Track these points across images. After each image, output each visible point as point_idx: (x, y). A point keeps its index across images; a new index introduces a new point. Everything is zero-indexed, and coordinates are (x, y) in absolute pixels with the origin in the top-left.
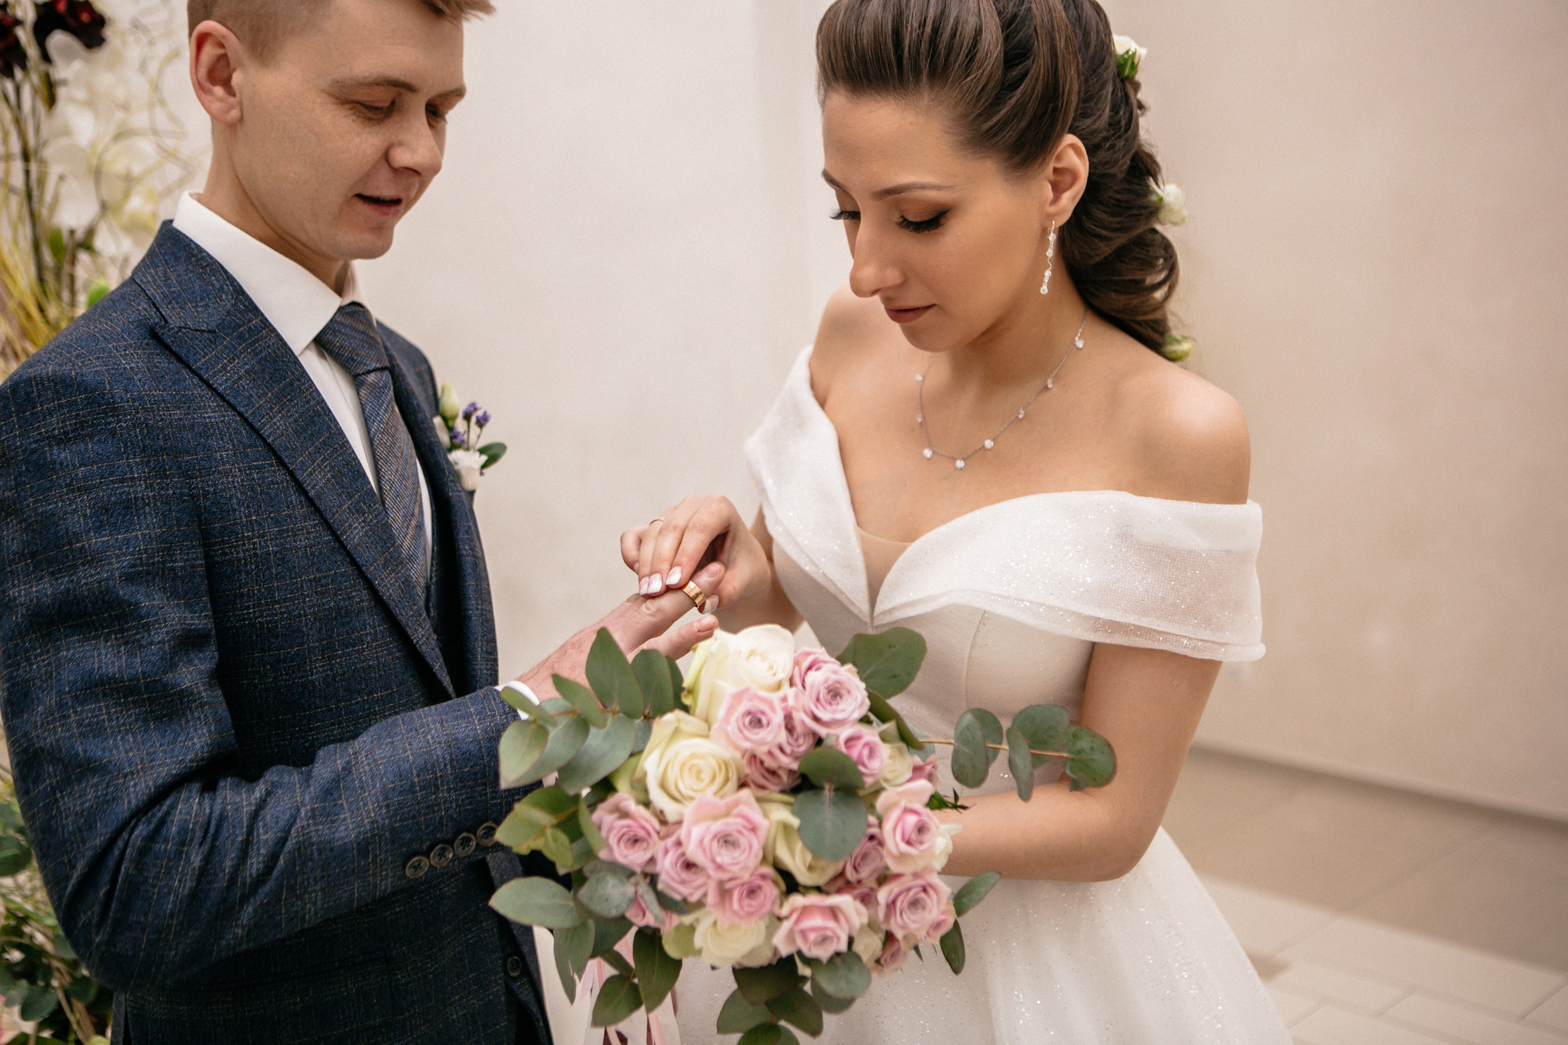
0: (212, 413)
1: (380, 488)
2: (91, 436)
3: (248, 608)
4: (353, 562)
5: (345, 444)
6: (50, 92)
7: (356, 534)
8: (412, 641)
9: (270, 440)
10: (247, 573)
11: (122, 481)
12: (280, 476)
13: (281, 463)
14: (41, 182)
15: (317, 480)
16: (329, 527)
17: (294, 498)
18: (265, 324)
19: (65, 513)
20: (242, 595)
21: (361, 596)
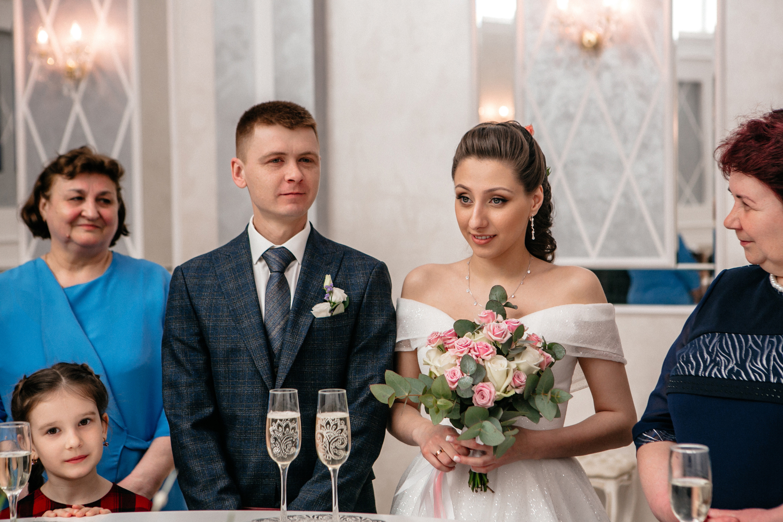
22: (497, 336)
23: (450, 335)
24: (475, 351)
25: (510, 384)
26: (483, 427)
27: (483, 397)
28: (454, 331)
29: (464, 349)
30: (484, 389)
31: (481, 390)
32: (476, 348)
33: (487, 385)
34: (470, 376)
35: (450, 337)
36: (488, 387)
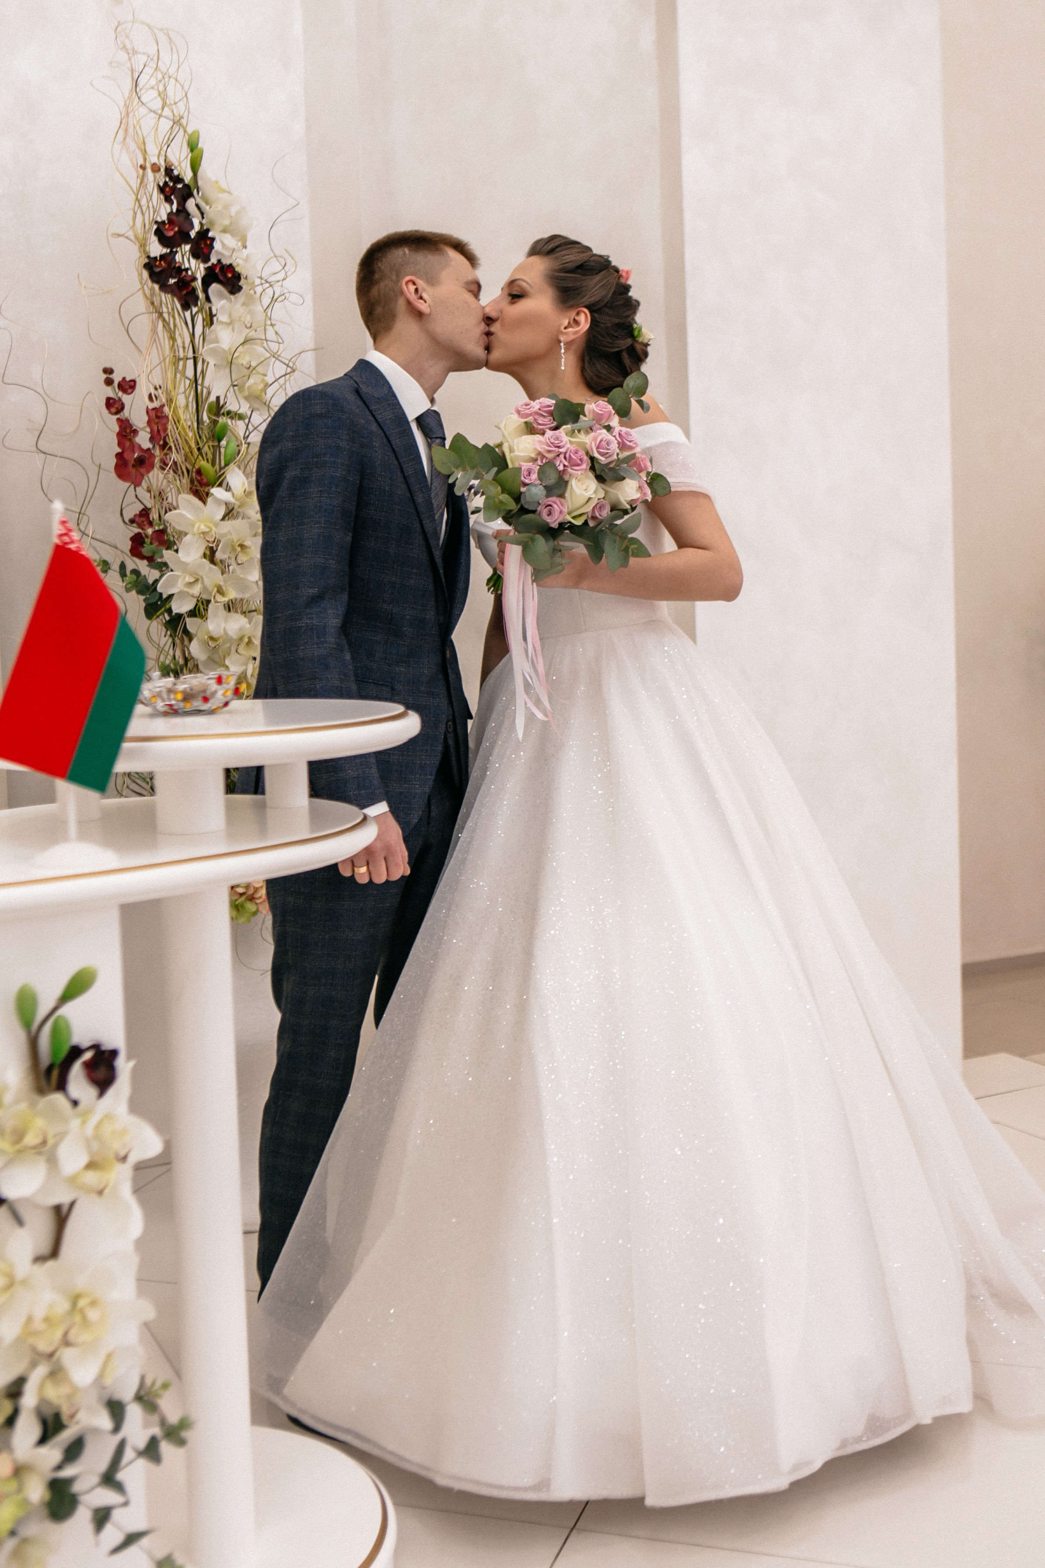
0: (374, 427)
1: (431, 484)
2: (331, 417)
3: (371, 510)
4: (416, 509)
5: (421, 463)
6: (210, 319)
7: (420, 499)
8: (433, 555)
9: (394, 447)
10: (375, 495)
11: (338, 438)
12: (395, 462)
13: (397, 458)
14: (203, 373)
15: (409, 471)
16: (410, 491)
17: (399, 473)
18: (398, 403)
19: (314, 446)
20: (370, 504)
21: (417, 525)
22: (599, 453)
23: (545, 412)
24: (565, 458)
25: (587, 513)
26: (533, 540)
27: (550, 514)
28: (552, 408)
29: (554, 449)
30: (555, 506)
31: (550, 505)
32: (567, 456)
33: (560, 501)
34: (545, 487)
35: (545, 414)
36: (560, 505)
